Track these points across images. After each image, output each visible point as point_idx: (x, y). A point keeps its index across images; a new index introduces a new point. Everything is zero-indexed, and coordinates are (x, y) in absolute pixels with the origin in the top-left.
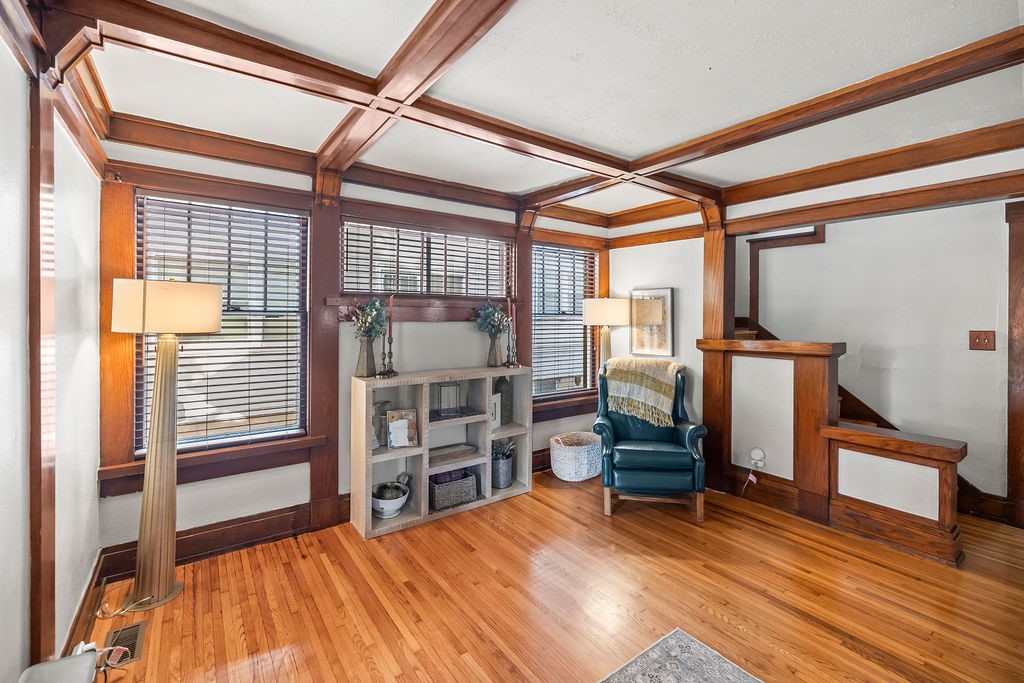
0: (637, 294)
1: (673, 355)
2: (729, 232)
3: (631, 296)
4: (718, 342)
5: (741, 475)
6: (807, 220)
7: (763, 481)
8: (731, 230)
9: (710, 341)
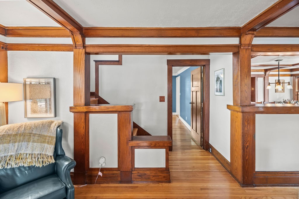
0: (28, 81)
1: (56, 116)
2: (87, 51)
3: (25, 82)
4: (82, 108)
5: (94, 173)
6: (122, 51)
7: (105, 172)
8: (88, 50)
9: (77, 107)
